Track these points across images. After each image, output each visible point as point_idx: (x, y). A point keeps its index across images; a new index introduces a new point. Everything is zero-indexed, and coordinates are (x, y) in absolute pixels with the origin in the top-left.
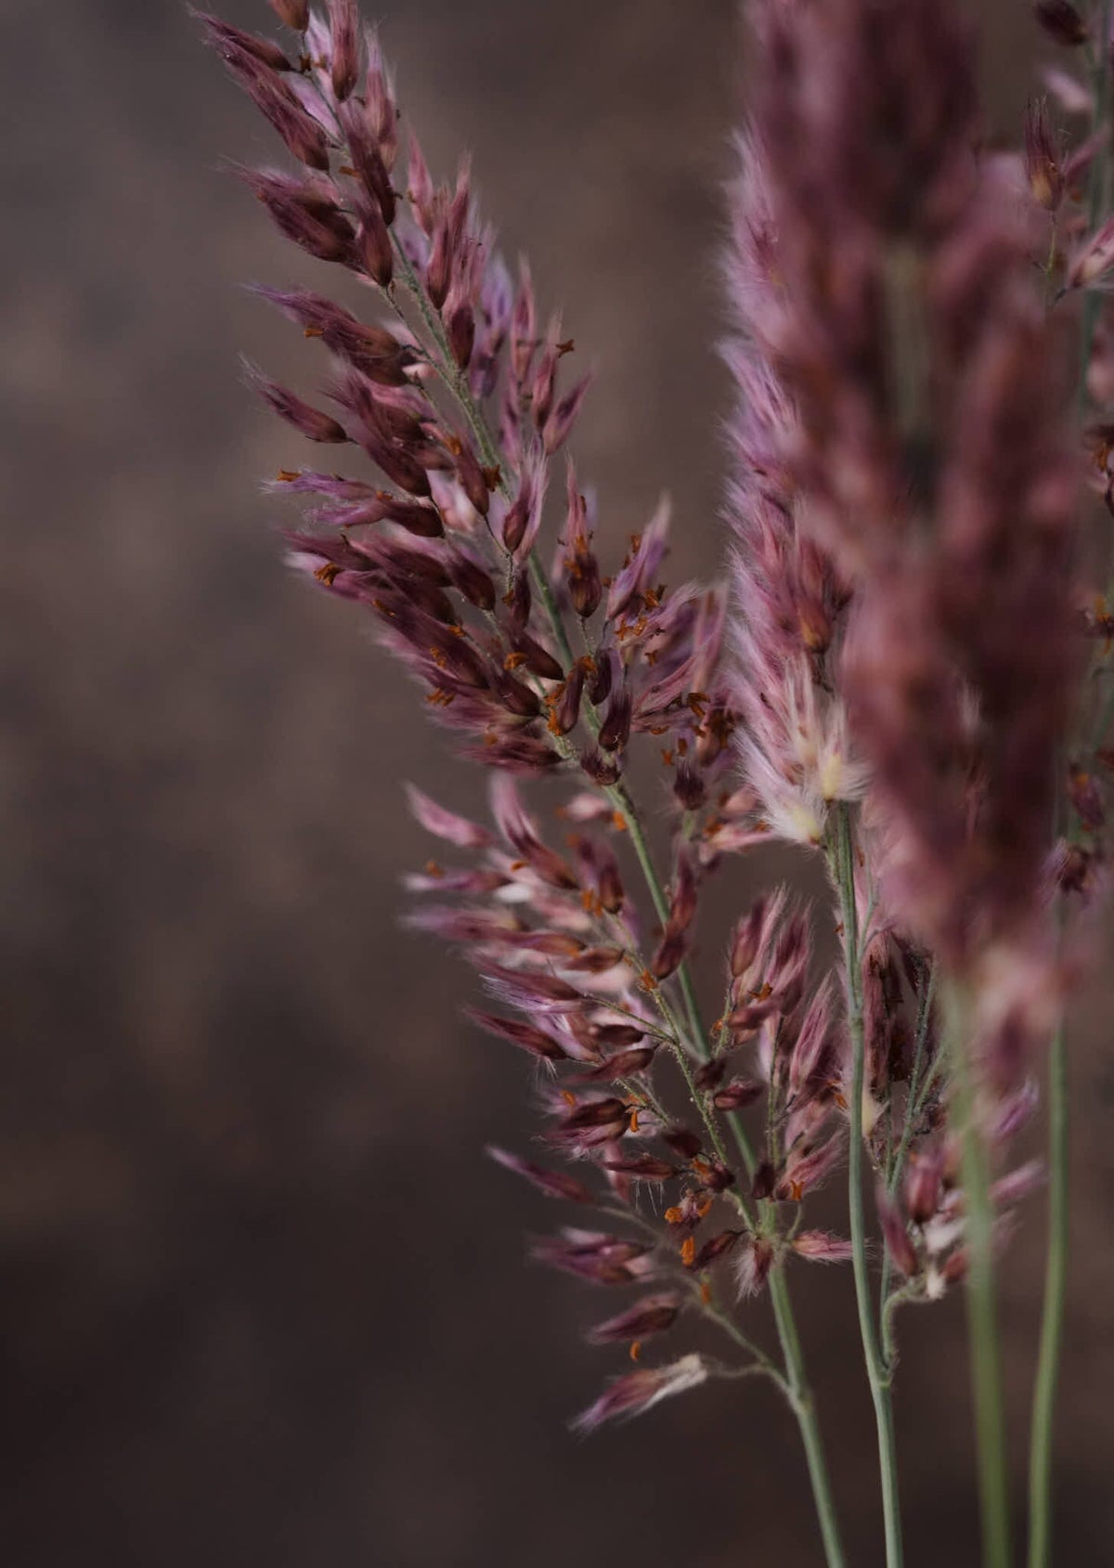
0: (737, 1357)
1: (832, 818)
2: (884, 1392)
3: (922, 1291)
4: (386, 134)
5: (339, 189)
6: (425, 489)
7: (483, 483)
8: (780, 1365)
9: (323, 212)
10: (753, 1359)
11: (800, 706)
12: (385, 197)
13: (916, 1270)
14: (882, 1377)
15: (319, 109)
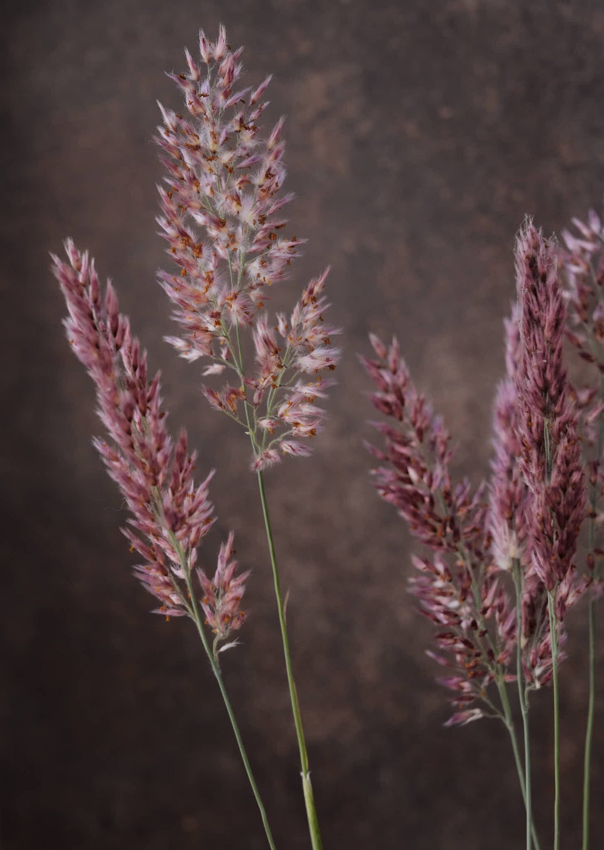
0: (491, 712)
1: (513, 564)
2: (526, 715)
3: (535, 687)
4: (404, 385)
5: (391, 398)
6: (407, 472)
7: (421, 471)
8: (504, 714)
9: (387, 404)
10: (496, 713)
11: (505, 533)
12: (401, 400)
13: (533, 681)
14: (525, 710)
15: (387, 377)
